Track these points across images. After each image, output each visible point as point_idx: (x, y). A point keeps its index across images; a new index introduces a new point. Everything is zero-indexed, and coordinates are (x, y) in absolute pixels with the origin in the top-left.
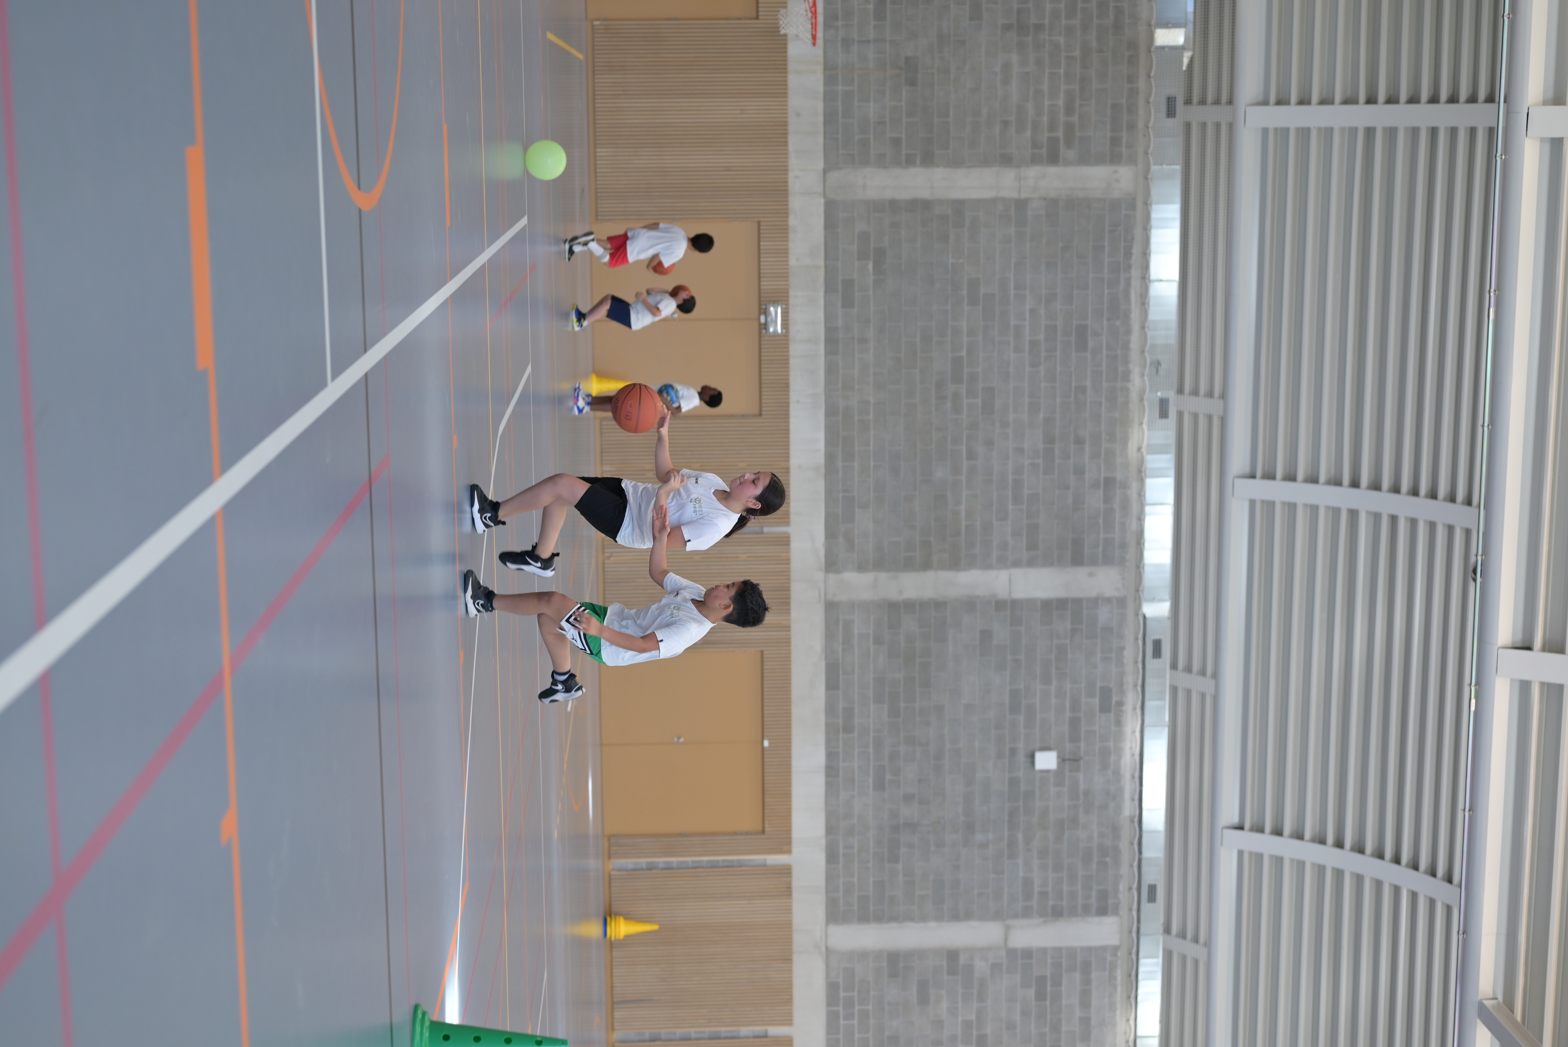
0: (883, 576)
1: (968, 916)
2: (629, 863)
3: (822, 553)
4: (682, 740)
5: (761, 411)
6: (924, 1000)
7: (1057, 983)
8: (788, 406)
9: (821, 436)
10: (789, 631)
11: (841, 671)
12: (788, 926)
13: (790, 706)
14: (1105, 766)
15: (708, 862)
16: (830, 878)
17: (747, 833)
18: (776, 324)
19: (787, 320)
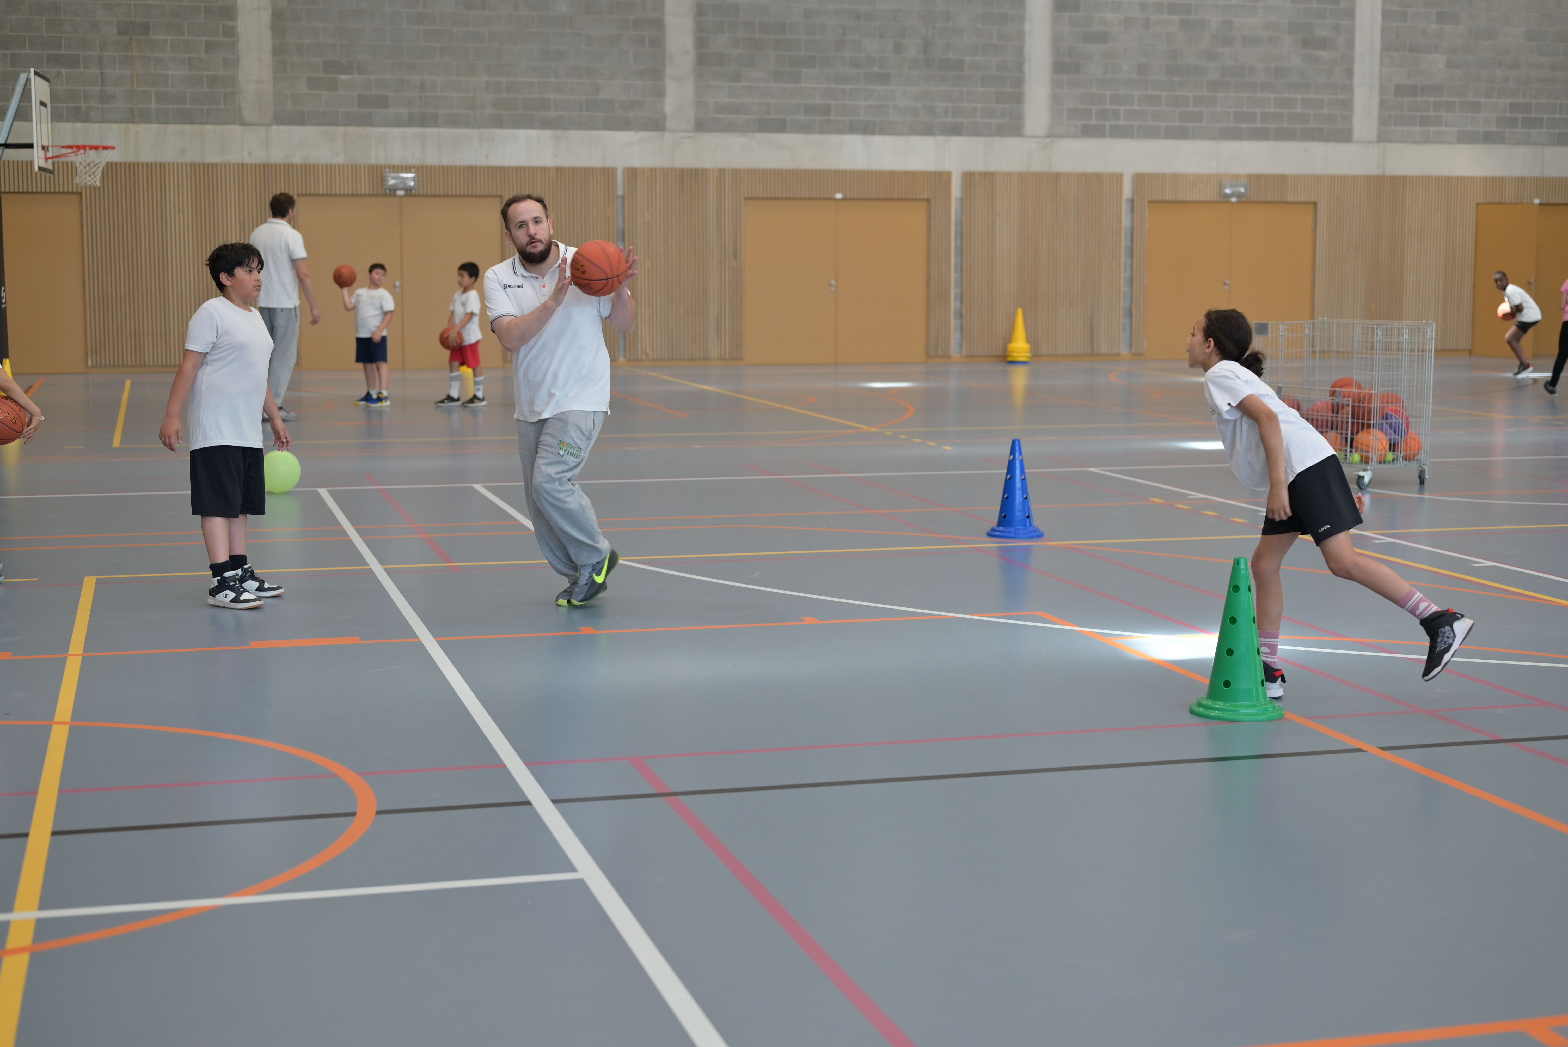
0: (669, 71)
2: (954, 337)
3: (644, 134)
4: (833, 282)
5: (496, 196)
6: (1103, 37)
8: (492, 167)
9: (523, 133)
10: (724, 170)
11: (767, 117)
12: (1024, 177)
13: (801, 171)
15: (956, 257)
16: (976, 131)
17: (929, 217)
18: (406, 178)
19: (402, 167)
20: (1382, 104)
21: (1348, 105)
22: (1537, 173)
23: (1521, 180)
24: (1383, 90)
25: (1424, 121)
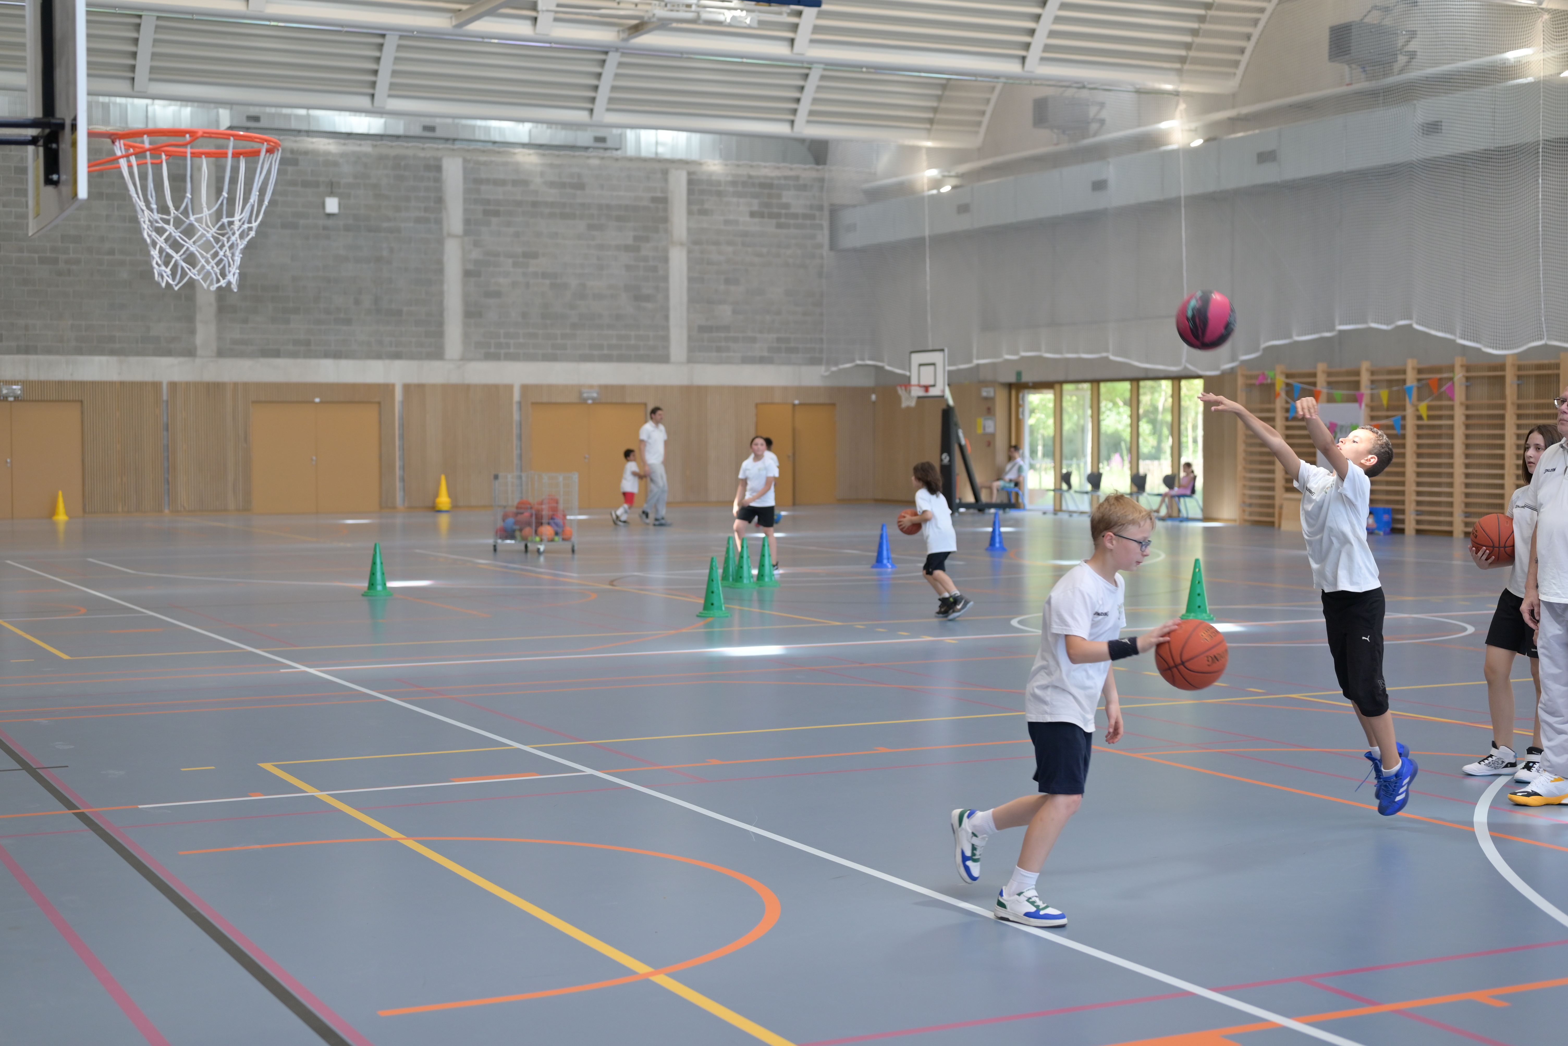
0: (199, 317)
1: (440, 263)
2: (399, 495)
3: (182, 359)
4: (314, 458)
5: (78, 401)
6: (497, 294)
7: (488, 202)
8: (75, 382)
9: (97, 359)
10: (238, 383)
11: (267, 347)
12: (445, 387)
13: (291, 384)
14: (336, 164)
16: (412, 357)
17: (380, 414)
18: (15, 389)
19: (12, 382)
20: (690, 338)
21: (666, 339)
22: (796, 383)
23: (785, 389)
24: (690, 329)
25: (719, 350)
